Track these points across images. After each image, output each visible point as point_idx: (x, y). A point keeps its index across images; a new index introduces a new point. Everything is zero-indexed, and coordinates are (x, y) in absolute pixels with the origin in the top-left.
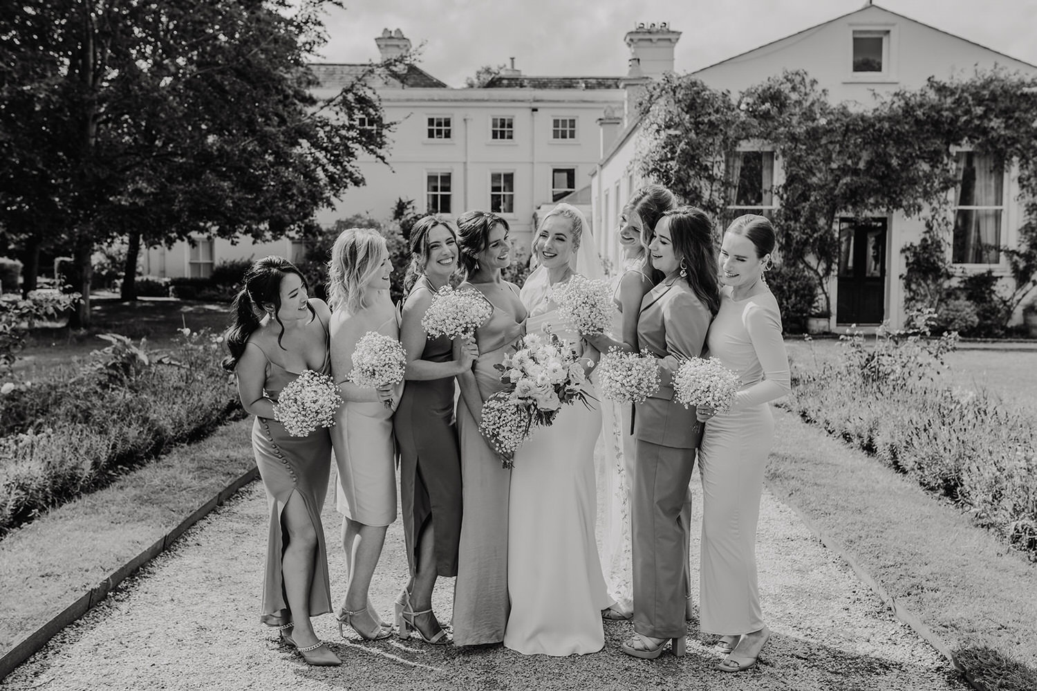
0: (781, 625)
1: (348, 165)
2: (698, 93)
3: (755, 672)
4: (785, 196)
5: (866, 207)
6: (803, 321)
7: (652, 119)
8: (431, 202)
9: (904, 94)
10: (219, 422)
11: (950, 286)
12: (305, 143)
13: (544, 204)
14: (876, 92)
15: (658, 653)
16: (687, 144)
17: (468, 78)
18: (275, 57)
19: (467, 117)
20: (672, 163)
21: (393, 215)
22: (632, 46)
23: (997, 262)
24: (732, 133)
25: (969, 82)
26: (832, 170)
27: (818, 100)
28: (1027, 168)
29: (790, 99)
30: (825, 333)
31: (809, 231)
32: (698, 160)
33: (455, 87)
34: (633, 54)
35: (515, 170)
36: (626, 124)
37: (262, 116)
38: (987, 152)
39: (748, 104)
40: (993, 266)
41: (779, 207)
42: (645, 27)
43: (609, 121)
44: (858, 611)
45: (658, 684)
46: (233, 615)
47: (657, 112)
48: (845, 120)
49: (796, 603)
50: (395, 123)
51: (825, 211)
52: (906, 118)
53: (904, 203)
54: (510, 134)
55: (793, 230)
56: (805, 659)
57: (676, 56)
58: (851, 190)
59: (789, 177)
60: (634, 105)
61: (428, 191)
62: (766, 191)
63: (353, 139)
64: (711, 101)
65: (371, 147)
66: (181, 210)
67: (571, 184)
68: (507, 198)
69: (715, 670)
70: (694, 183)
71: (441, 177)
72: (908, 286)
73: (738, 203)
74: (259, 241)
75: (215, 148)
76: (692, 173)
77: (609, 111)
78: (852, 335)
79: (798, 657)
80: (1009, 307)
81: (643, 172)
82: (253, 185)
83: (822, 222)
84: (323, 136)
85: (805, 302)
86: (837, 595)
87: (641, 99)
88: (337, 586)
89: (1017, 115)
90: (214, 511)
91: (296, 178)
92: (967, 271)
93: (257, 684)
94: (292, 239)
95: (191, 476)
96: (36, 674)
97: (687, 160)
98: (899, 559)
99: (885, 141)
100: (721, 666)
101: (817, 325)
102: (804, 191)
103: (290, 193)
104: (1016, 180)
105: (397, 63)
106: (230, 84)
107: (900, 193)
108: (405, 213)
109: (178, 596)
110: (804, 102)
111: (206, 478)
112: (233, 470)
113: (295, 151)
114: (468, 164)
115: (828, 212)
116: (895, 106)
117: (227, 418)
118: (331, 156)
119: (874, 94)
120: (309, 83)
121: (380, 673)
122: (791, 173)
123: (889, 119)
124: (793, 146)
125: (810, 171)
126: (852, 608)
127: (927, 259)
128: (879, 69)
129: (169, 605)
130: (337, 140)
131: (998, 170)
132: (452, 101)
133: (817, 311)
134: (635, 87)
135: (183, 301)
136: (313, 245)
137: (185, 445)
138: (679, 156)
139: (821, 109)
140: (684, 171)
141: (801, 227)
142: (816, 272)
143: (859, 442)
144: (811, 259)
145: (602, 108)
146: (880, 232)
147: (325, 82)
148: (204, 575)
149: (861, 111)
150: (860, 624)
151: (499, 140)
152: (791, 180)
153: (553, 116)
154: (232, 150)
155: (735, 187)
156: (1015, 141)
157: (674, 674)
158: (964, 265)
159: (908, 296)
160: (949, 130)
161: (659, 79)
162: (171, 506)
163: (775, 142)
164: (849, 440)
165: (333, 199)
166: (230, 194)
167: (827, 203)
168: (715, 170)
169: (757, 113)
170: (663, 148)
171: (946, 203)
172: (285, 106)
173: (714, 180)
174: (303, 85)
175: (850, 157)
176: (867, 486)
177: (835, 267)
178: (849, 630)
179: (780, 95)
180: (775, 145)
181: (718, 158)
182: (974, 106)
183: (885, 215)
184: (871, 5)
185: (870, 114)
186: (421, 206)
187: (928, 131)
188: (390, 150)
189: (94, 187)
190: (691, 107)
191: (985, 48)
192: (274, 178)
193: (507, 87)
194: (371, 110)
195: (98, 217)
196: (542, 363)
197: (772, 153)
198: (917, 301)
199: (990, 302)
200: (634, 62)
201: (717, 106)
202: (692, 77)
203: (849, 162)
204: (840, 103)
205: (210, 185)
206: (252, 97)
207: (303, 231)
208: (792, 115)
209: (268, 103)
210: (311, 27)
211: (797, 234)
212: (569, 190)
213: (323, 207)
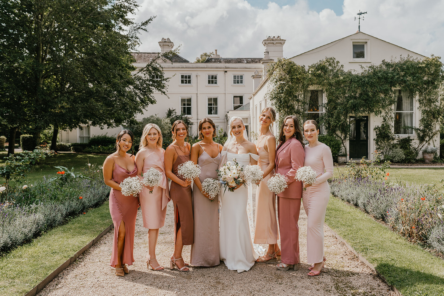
1: (149, 96)
2: (292, 67)
4: (327, 107)
5: (360, 112)
6: (336, 158)
7: (274, 77)
8: (183, 110)
9: (373, 67)
11: (394, 143)
12: (131, 87)
13: (230, 110)
14: (362, 66)
15: (287, 269)
16: (288, 87)
17: (197, 58)
18: (119, 51)
19: (198, 75)
20: (282, 95)
21: (166, 116)
22: (265, 46)
23: (412, 133)
24: (306, 82)
25: (398, 62)
26: (346, 97)
27: (340, 69)
28: (422, 96)
29: (329, 69)
30: (344, 163)
31: (337, 121)
32: (293, 93)
33: (192, 62)
34: (266, 50)
35: (218, 96)
36: (264, 78)
37: (113, 75)
38: (406, 90)
39: (312, 71)
40: (410, 135)
41: (325, 112)
42: (271, 38)
43: (257, 77)
44: (346, 258)
47: (276, 74)
48: (350, 77)
50: (169, 78)
51: (343, 113)
52: (374, 76)
53: (375, 110)
54: (216, 82)
55: (331, 121)
58: (353, 105)
60: (267, 71)
61: (181, 105)
62: (320, 106)
63: (151, 85)
64: (297, 70)
65: (159, 88)
66: (80, 114)
67: (241, 101)
68: (214, 108)
70: (291, 103)
71: (187, 99)
72: (377, 143)
73: (309, 110)
74: (110, 127)
76: (290, 98)
77: (256, 73)
78: (351, 163)
80: (417, 151)
81: (270, 98)
82: (110, 104)
83: (342, 118)
84: (139, 84)
85: (336, 150)
86: (339, 253)
87: (269, 69)
89: (417, 75)
90: (109, 232)
91: (128, 101)
92: (400, 137)
94: (125, 126)
95: (99, 219)
96: (57, 285)
97: (288, 93)
98: (361, 240)
99: (366, 86)
101: (341, 159)
102: (335, 106)
103: (126, 108)
104: (418, 101)
105: (169, 54)
106: (100, 63)
107: (373, 106)
108: (172, 115)
109: (101, 260)
110: (334, 70)
111: (105, 220)
113: (127, 90)
114: (198, 94)
116: (370, 71)
118: (142, 92)
120: (132, 61)
122: (330, 98)
123: (368, 77)
124: (330, 88)
125: (337, 98)
126: (344, 257)
127: (384, 132)
128: (364, 57)
129: (99, 263)
130: (145, 85)
131: (411, 97)
132: (191, 68)
133: (341, 154)
134: (267, 63)
135: (77, 153)
136: (133, 128)
138: (285, 92)
139: (341, 73)
140: (287, 98)
141: (334, 120)
142: (341, 138)
143: (353, 203)
144: (339, 133)
145: (254, 71)
146: (365, 122)
147: (138, 60)
149: (356, 74)
150: (346, 262)
151: (211, 84)
152: (330, 101)
153: (233, 74)
155: (308, 104)
156: (417, 85)
158: (399, 135)
159: (377, 147)
160: (391, 81)
161: (276, 61)
162: (94, 230)
164: (349, 202)
165: (143, 110)
166: (101, 108)
167: (344, 110)
168: (300, 97)
169: (315, 75)
170: (278, 88)
171: (391, 110)
172: (122, 71)
173: (299, 101)
174: (129, 62)
175: (353, 92)
176: (354, 218)
177: (348, 136)
178: (342, 264)
179: (325, 67)
180: (323, 87)
181: (301, 93)
182: (401, 71)
183: (367, 115)
184: (359, 32)
185: (360, 75)
186: (179, 112)
187: (383, 81)
188: (167, 89)
189: (43, 106)
190: (289, 72)
191: (404, 49)
192: (119, 101)
193: (214, 62)
194: (159, 73)
195: (45, 118)
196: (231, 171)
197: (322, 91)
198: (381, 149)
199: (409, 149)
200: (266, 53)
201: (300, 72)
202: (289, 60)
203: (353, 94)
204: (348, 70)
205: (93, 104)
206: (109, 68)
207: (129, 123)
208: (329, 75)
209: (115, 70)
210: (134, 39)
211: (332, 123)
212: (241, 105)
213: (138, 112)
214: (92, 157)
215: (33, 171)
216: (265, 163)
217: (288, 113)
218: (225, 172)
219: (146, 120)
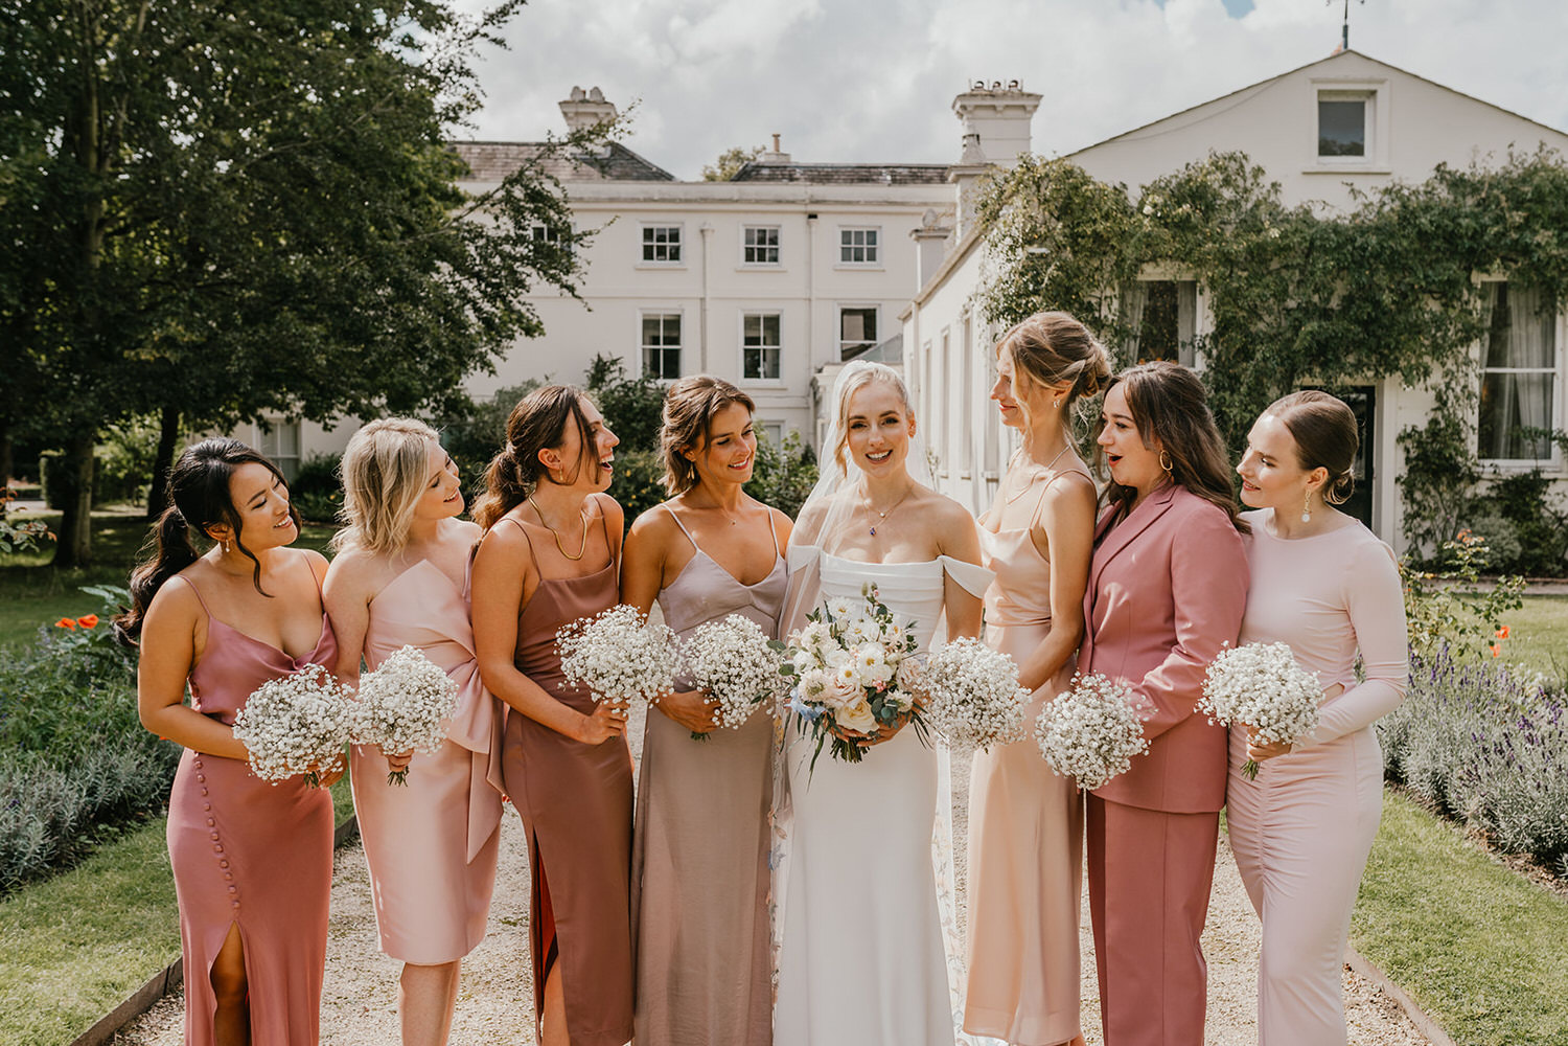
1: (515, 301)
2: (1077, 188)
4: (1214, 352)
5: (1342, 369)
7: (1004, 229)
8: (648, 362)
9: (1400, 190)
11: (1476, 495)
12: (443, 264)
13: (828, 364)
14: (1356, 187)
16: (1059, 268)
17: (707, 168)
18: (396, 127)
19: (705, 227)
20: (1035, 300)
21: (586, 382)
22: (966, 117)
23: (1547, 456)
24: (1129, 251)
25: (1501, 172)
26: (1288, 311)
27: (1265, 199)
29: (1221, 198)
31: (1255, 406)
32: (1077, 294)
33: (686, 180)
34: (968, 128)
35: (782, 311)
36: (960, 238)
37: (374, 223)
38: (1530, 283)
39: (1155, 206)
40: (1541, 463)
41: (1206, 370)
42: (986, 87)
43: (930, 234)
47: (1011, 217)
48: (1308, 232)
50: (590, 233)
51: (1278, 376)
52: (1404, 228)
53: (1403, 363)
54: (774, 254)
55: (1228, 407)
57: (1033, 132)
58: (1318, 342)
59: (1220, 322)
60: (974, 206)
61: (644, 343)
62: (1183, 344)
63: (523, 258)
64: (1096, 201)
65: (553, 272)
66: (241, 374)
67: (870, 330)
68: (769, 355)
71: (664, 321)
72: (1408, 495)
75: (297, 272)
77: (927, 220)
81: (987, 315)
82: (358, 333)
83: (1274, 392)
84: (474, 254)
87: (985, 198)
91: (430, 322)
92: (1502, 471)
97: (1058, 295)
99: (1371, 265)
102: (1246, 344)
103: (419, 346)
105: (592, 137)
106: (322, 170)
107: (1396, 348)
108: (607, 379)
110: (1243, 203)
113: (429, 279)
114: (707, 300)
115: (1282, 377)
116: (1386, 209)
118: (487, 286)
119: (1352, 190)
120: (454, 172)
122: (1224, 315)
123: (1378, 230)
124: (1228, 273)
125: (1254, 313)
127: (1440, 452)
128: (1361, 152)
130: (497, 260)
131: (1547, 312)
132: (681, 201)
134: (974, 179)
136: (461, 429)
138: (1046, 289)
139: (1270, 214)
141: (1241, 401)
145: (920, 214)
146: (1365, 408)
147: (480, 170)
149: (1332, 217)
151: (756, 263)
152: (1224, 327)
153: (840, 226)
154: (325, 277)
155: (1135, 337)
158: (1496, 462)
159: (1409, 510)
160: (1471, 248)
161: (1013, 165)
163: (1199, 266)
165: (491, 357)
166: (322, 346)
167: (1282, 364)
168: (1104, 311)
169: (1169, 220)
170: (1022, 274)
171: (1468, 362)
172: (413, 206)
173: (1103, 326)
174: (444, 174)
175: (1316, 291)
179: (1205, 191)
180: (1198, 270)
181: (1109, 292)
182: (1510, 210)
183: (1372, 382)
184: (1346, 51)
185: (1347, 222)
186: (633, 367)
187: (1438, 249)
188: (583, 276)
189: (97, 337)
190: (1065, 211)
191: (1525, 119)
192: (393, 322)
193: (768, 179)
194: (552, 213)
195: (103, 385)
196: (852, 647)
197: (1193, 284)
198: (1424, 519)
199: (1538, 520)
200: (971, 139)
201: (1106, 208)
202: (1067, 162)
203: (1316, 298)
204: (1299, 204)
205: (288, 331)
206: (359, 190)
207: (442, 408)
208: (1224, 223)
209: (385, 201)
210: (455, 78)
211: (1235, 411)
212: (867, 342)
213: (475, 369)
215: (54, 595)
216: (1026, 618)
218: (818, 655)
219: (507, 398)
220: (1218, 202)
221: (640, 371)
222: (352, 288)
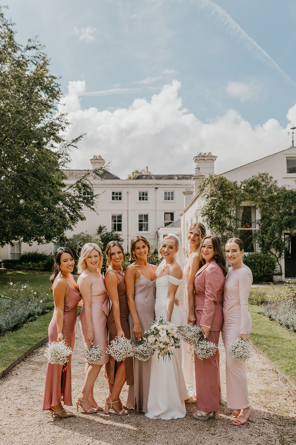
0: (258, 406)
1: (79, 212)
2: (224, 182)
3: (247, 425)
4: (261, 224)
6: (271, 276)
7: (205, 193)
8: (113, 227)
10: (24, 322)
12: (61, 203)
13: (161, 227)
15: (207, 418)
16: (220, 203)
17: (129, 175)
18: (49, 168)
19: (128, 191)
20: (214, 211)
21: (97, 232)
22: (197, 162)
24: (238, 198)
26: (280, 213)
27: (273, 185)
29: (262, 184)
30: (280, 282)
31: (272, 239)
32: (224, 209)
33: (124, 179)
34: (197, 166)
35: (149, 213)
36: (195, 194)
37: (43, 192)
39: (244, 187)
41: (259, 229)
42: (202, 154)
43: (188, 193)
44: (290, 400)
45: (207, 431)
46: (32, 404)
47: (207, 190)
48: (285, 193)
49: (265, 397)
50: (98, 195)
51: (278, 230)
54: (146, 198)
55: (265, 239)
56: (268, 420)
57: (215, 166)
58: (288, 221)
59: (262, 216)
60: (197, 187)
61: (112, 222)
62: (253, 222)
63: (81, 201)
64: (229, 185)
65: (89, 205)
66: (9, 231)
67: (172, 219)
68: (145, 225)
69: (231, 425)
70: (223, 219)
71: (117, 216)
73: (242, 227)
74: (41, 244)
75: (23, 206)
76: (222, 215)
77: (187, 189)
78: (289, 283)
79: (265, 419)
81: (201, 215)
82: (39, 221)
83: (277, 235)
84: (68, 200)
85: (271, 268)
86: (282, 393)
87: (200, 185)
88: (75, 392)
90: (23, 360)
91: (57, 218)
93: (43, 432)
94: (55, 242)
95: (13, 345)
97: (220, 210)
100: (233, 423)
101: (276, 278)
102: (269, 222)
103: (54, 224)
105: (99, 170)
106: (30, 179)
108: (102, 231)
109: (9, 396)
110: (267, 186)
111: (20, 346)
112: (31, 343)
113: (56, 206)
114: (129, 211)
115: (279, 231)
117: (28, 320)
118: (72, 209)
120: (63, 178)
121: (93, 427)
122: (263, 214)
124: (264, 204)
125: (271, 214)
126: (288, 399)
130: (74, 202)
132: (122, 185)
133: (277, 272)
134: (198, 179)
135: (7, 270)
137: (11, 332)
138: (216, 208)
139: (275, 188)
140: (219, 214)
141: (268, 237)
142: (275, 255)
143: (293, 328)
144: (273, 250)
145: (185, 187)
147: (69, 177)
148: (19, 387)
149: (291, 189)
150: (291, 405)
151: (142, 201)
152: (263, 217)
153: (164, 191)
154: (30, 206)
155: (240, 221)
157: (214, 427)
161: (207, 176)
162: (6, 358)
163: (256, 202)
164: (289, 328)
165: (72, 226)
166: (30, 225)
167: (279, 227)
168: (232, 214)
169: (248, 190)
170: (210, 205)
172: (53, 188)
173: (232, 218)
174: (60, 179)
175: (287, 208)
177: (283, 253)
178: (286, 408)
179: (257, 183)
180: (256, 203)
181: (233, 209)
184: (293, 147)
185: (295, 190)
186: (109, 229)
188: (96, 206)
190: (221, 188)
192: (48, 218)
193: (145, 179)
194: (88, 189)
197: (255, 207)
200: (197, 169)
201: (231, 187)
202: (221, 176)
203: (287, 210)
204: (282, 186)
205: (21, 221)
206: (39, 184)
207: (59, 239)
208: (263, 191)
209: (46, 187)
210: (64, 156)
211: (267, 240)
212: (172, 221)
213: (68, 229)
214: (21, 274)
217: (219, 230)
219: (76, 237)
220: (261, 185)
221: (111, 229)
222: (38, 209)
